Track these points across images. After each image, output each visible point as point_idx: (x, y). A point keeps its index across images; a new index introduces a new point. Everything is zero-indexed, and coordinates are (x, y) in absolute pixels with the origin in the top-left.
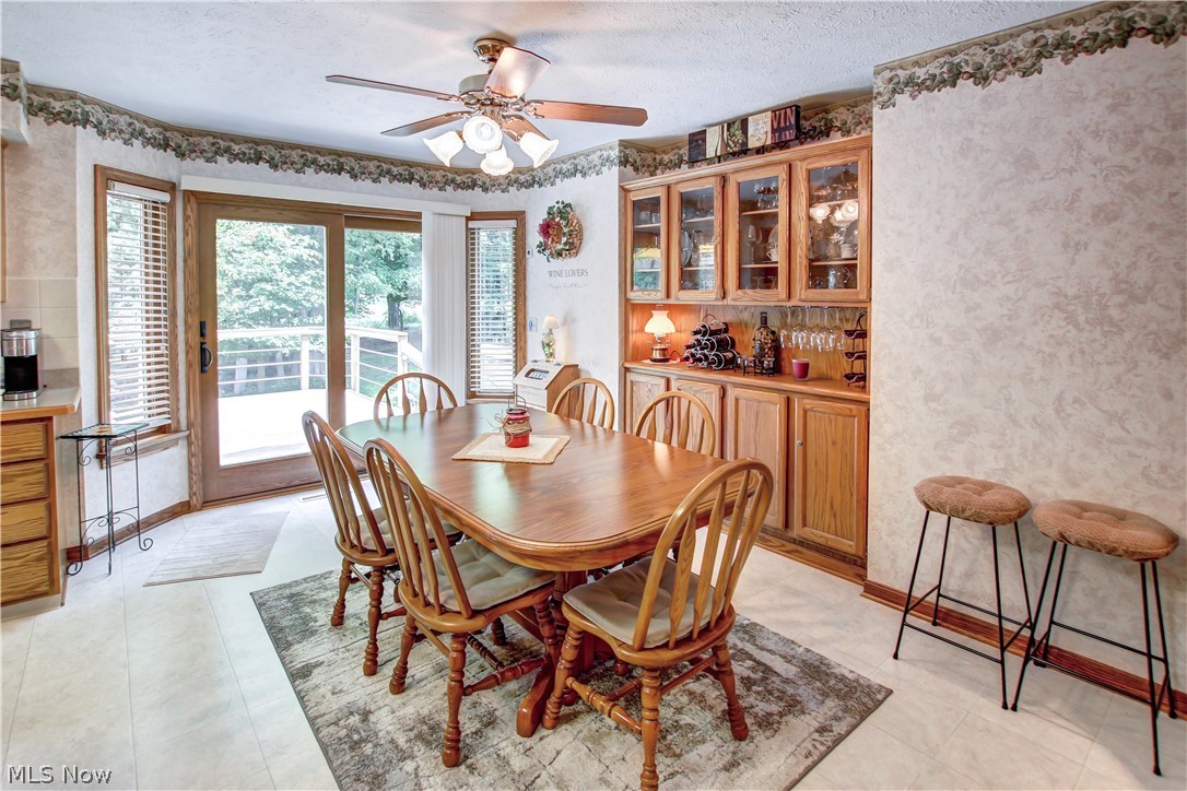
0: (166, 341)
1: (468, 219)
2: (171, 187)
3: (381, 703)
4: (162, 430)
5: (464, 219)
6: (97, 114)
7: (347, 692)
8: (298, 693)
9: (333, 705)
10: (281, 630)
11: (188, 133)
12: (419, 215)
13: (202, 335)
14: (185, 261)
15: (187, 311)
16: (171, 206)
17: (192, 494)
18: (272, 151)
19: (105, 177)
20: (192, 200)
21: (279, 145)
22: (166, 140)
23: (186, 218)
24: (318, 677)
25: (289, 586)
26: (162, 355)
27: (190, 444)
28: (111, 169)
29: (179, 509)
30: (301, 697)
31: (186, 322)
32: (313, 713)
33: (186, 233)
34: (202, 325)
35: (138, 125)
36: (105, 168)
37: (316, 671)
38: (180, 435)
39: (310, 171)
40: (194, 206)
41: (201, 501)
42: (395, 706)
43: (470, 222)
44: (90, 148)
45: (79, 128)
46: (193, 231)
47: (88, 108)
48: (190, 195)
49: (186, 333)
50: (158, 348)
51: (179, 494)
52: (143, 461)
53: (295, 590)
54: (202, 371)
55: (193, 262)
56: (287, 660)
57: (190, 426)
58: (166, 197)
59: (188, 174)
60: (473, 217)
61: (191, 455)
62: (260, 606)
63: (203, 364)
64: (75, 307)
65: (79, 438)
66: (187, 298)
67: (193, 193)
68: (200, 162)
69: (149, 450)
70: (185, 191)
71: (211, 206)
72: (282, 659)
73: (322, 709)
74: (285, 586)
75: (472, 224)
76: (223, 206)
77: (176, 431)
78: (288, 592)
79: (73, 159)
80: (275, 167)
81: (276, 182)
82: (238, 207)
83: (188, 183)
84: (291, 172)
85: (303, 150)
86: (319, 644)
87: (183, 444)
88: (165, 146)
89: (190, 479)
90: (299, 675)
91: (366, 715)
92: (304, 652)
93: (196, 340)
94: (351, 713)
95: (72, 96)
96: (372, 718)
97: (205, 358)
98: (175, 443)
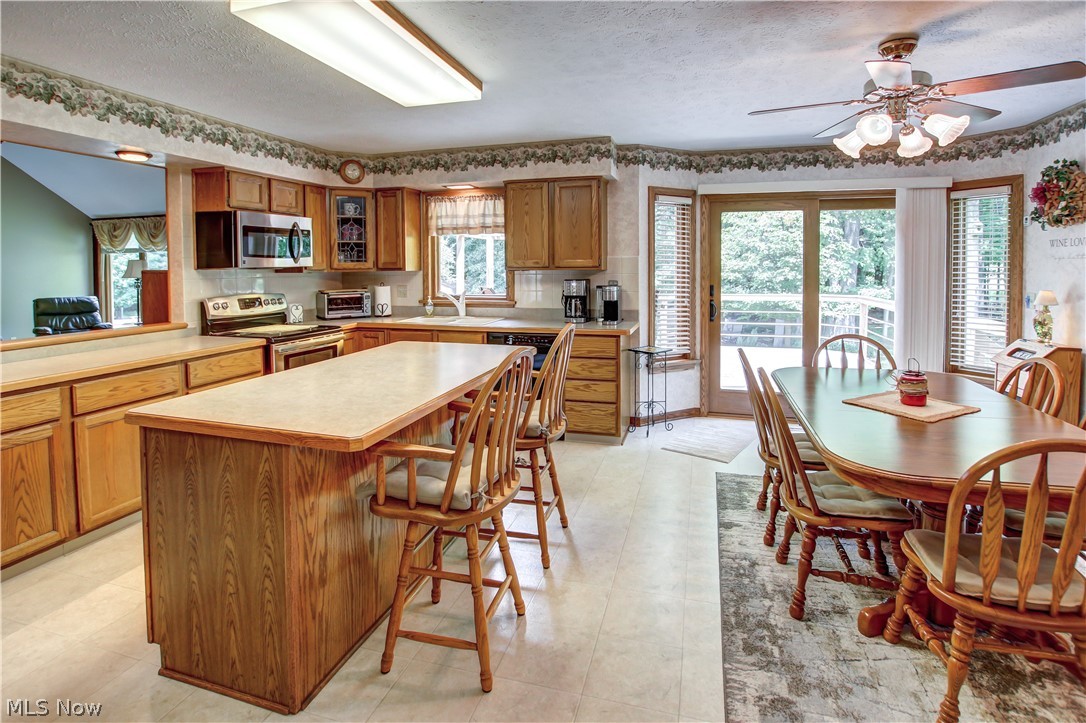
0: (688, 297)
1: (949, 190)
2: (692, 194)
3: (767, 563)
4: (685, 356)
5: (945, 191)
6: (650, 155)
7: (748, 547)
8: (719, 534)
9: (736, 549)
10: (725, 498)
11: (703, 155)
12: (893, 192)
13: (711, 295)
14: (701, 243)
15: (702, 278)
16: (692, 207)
17: (702, 404)
18: (760, 157)
19: (654, 193)
20: (706, 200)
21: (765, 151)
22: (690, 162)
23: (702, 214)
24: (734, 531)
25: (741, 476)
26: (686, 307)
27: (701, 369)
28: (657, 188)
29: (693, 412)
30: (720, 537)
31: (701, 285)
32: (723, 547)
33: (702, 224)
34: (712, 287)
35: (673, 156)
36: (653, 187)
37: (734, 528)
38: (695, 361)
39: (790, 167)
40: (707, 206)
41: (707, 410)
42: (776, 569)
43: (952, 194)
44: (647, 176)
45: (641, 165)
46: (706, 222)
47: (645, 152)
48: (705, 197)
49: (701, 292)
50: (683, 302)
51: (694, 402)
52: (671, 375)
53: (743, 480)
54: (711, 320)
55: (706, 244)
56: (721, 515)
57: (702, 357)
58: (689, 201)
59: (704, 183)
60: (956, 187)
61: (702, 377)
62: (718, 481)
63: (712, 314)
64: (638, 274)
65: (636, 352)
66: (702, 269)
67: (706, 196)
68: (712, 173)
69: (675, 368)
70: (702, 195)
71: (718, 204)
72: (719, 513)
73: (729, 548)
74: (738, 476)
75: (954, 195)
76: (726, 202)
77: (693, 359)
78: (738, 479)
79: (637, 185)
80: (762, 168)
81: (764, 180)
82: (736, 202)
83: (702, 190)
84: (775, 170)
85: (784, 151)
86: (743, 515)
87: (697, 368)
88: (689, 167)
89: (701, 394)
90: (724, 525)
91: (753, 564)
92: (732, 515)
93: (707, 298)
94: (746, 559)
95: (637, 147)
96: (757, 567)
97: (712, 312)
98: (691, 367)
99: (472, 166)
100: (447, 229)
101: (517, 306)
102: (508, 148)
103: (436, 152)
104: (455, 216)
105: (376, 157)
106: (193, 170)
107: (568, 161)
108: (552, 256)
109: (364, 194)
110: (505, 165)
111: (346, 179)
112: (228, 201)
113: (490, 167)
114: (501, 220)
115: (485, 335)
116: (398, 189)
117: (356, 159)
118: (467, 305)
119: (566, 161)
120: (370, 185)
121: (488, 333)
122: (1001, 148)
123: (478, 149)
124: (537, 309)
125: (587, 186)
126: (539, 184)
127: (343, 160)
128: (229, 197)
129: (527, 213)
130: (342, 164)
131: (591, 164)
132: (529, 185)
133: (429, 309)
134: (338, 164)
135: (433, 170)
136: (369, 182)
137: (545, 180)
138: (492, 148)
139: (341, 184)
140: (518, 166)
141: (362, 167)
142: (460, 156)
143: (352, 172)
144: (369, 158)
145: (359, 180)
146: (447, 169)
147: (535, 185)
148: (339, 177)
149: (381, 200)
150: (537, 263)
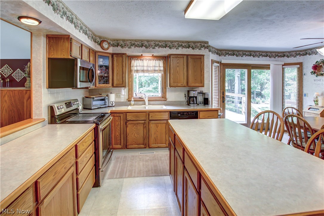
5: (282, 65)
6: (212, 49)
11: (221, 51)
12: (270, 65)
14: (220, 78)
15: (221, 89)
16: (219, 67)
19: (213, 62)
20: (222, 65)
22: (218, 52)
23: (221, 69)
26: (217, 99)
28: (213, 60)
31: (220, 92)
35: (215, 50)
39: (244, 56)
40: (222, 67)
43: (283, 66)
44: (211, 56)
45: (210, 52)
46: (222, 72)
49: (220, 94)
54: (223, 102)
58: (219, 65)
64: (210, 88)
66: (221, 86)
68: (223, 56)
71: (225, 66)
76: (227, 66)
79: (209, 59)
80: (237, 56)
83: (223, 62)
93: (222, 96)
97: (223, 100)
99: (157, 47)
100: (140, 71)
101: (167, 100)
102: (172, 42)
103: (142, 41)
104: (143, 66)
105: (114, 40)
106: (47, 35)
107: (194, 49)
108: (187, 83)
109: (109, 55)
110: (171, 48)
111: (102, 48)
112: (71, 53)
113: (164, 48)
114: (162, 68)
115: (169, 113)
116: (124, 54)
117: (107, 40)
118: (149, 101)
119: (193, 49)
120: (111, 52)
121: (170, 112)
122: (296, 55)
123: (160, 41)
124: (175, 101)
125: (200, 58)
126: (183, 56)
127: (101, 40)
128: (71, 51)
129: (178, 66)
130: (101, 41)
131: (202, 51)
132: (179, 56)
133: (132, 103)
134: (100, 41)
135: (141, 48)
136: (111, 50)
137: (185, 55)
138: (165, 41)
139: (101, 50)
140: (175, 49)
141: (109, 43)
142: (152, 43)
143: (105, 45)
144: (111, 40)
145: (108, 48)
146: (147, 48)
147: (181, 56)
148: (100, 46)
149: (115, 58)
150: (182, 85)
